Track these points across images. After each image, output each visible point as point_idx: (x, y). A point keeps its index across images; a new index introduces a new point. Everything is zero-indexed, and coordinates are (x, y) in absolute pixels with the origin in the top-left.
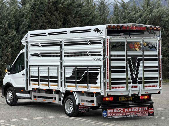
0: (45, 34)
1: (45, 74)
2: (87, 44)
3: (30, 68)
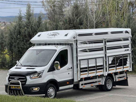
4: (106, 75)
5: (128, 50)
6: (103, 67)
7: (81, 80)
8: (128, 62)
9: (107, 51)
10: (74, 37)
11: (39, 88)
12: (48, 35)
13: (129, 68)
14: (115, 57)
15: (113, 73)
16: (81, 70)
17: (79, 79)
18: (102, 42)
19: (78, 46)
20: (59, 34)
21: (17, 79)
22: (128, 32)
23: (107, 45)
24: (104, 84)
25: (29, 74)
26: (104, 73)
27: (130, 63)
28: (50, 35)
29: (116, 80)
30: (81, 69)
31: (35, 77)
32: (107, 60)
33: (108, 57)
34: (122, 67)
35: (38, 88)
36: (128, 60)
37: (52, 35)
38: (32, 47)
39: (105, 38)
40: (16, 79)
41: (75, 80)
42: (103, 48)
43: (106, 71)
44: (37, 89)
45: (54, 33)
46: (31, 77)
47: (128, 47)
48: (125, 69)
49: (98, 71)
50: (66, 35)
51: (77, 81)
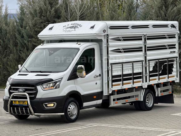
0: (128, 27)
1: (128, 72)
2: (165, 38)
3: (112, 66)
4: (146, 87)
5: (174, 52)
6: (142, 75)
7: (113, 93)
8: (174, 69)
9: (148, 53)
10: (104, 29)
11: (56, 104)
12: (64, 28)
13: (176, 77)
14: (157, 62)
15: (154, 84)
16: (113, 79)
17: (110, 92)
18: (141, 39)
19: (110, 44)
20: (80, 26)
21: (22, 91)
22: (174, 26)
23: (147, 43)
24: (142, 100)
25: (41, 83)
26: (143, 84)
27: (176, 71)
28: (68, 28)
29: (158, 95)
30: (113, 77)
31: (49, 87)
32: (148, 65)
33: (149, 60)
34: (166, 76)
35: (54, 104)
36: (175, 66)
37: (71, 27)
38: (42, 44)
39: (145, 34)
40: (20, 90)
41: (105, 93)
42: (142, 48)
43: (146, 81)
44: (52, 105)
45: (73, 25)
46: (44, 87)
47: (175, 48)
48: (171, 80)
49: (135, 80)
50: (92, 27)
51: (107, 94)
